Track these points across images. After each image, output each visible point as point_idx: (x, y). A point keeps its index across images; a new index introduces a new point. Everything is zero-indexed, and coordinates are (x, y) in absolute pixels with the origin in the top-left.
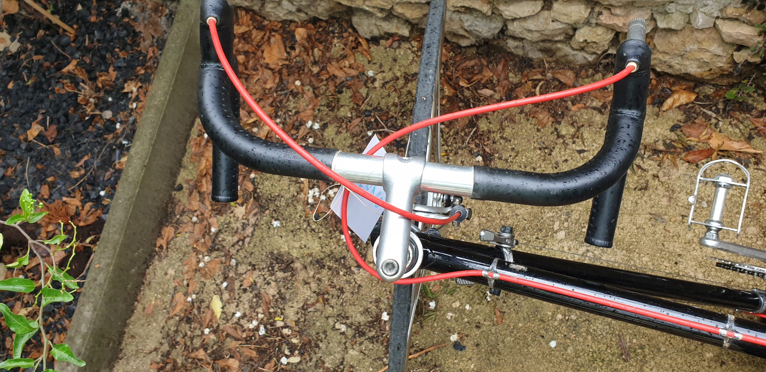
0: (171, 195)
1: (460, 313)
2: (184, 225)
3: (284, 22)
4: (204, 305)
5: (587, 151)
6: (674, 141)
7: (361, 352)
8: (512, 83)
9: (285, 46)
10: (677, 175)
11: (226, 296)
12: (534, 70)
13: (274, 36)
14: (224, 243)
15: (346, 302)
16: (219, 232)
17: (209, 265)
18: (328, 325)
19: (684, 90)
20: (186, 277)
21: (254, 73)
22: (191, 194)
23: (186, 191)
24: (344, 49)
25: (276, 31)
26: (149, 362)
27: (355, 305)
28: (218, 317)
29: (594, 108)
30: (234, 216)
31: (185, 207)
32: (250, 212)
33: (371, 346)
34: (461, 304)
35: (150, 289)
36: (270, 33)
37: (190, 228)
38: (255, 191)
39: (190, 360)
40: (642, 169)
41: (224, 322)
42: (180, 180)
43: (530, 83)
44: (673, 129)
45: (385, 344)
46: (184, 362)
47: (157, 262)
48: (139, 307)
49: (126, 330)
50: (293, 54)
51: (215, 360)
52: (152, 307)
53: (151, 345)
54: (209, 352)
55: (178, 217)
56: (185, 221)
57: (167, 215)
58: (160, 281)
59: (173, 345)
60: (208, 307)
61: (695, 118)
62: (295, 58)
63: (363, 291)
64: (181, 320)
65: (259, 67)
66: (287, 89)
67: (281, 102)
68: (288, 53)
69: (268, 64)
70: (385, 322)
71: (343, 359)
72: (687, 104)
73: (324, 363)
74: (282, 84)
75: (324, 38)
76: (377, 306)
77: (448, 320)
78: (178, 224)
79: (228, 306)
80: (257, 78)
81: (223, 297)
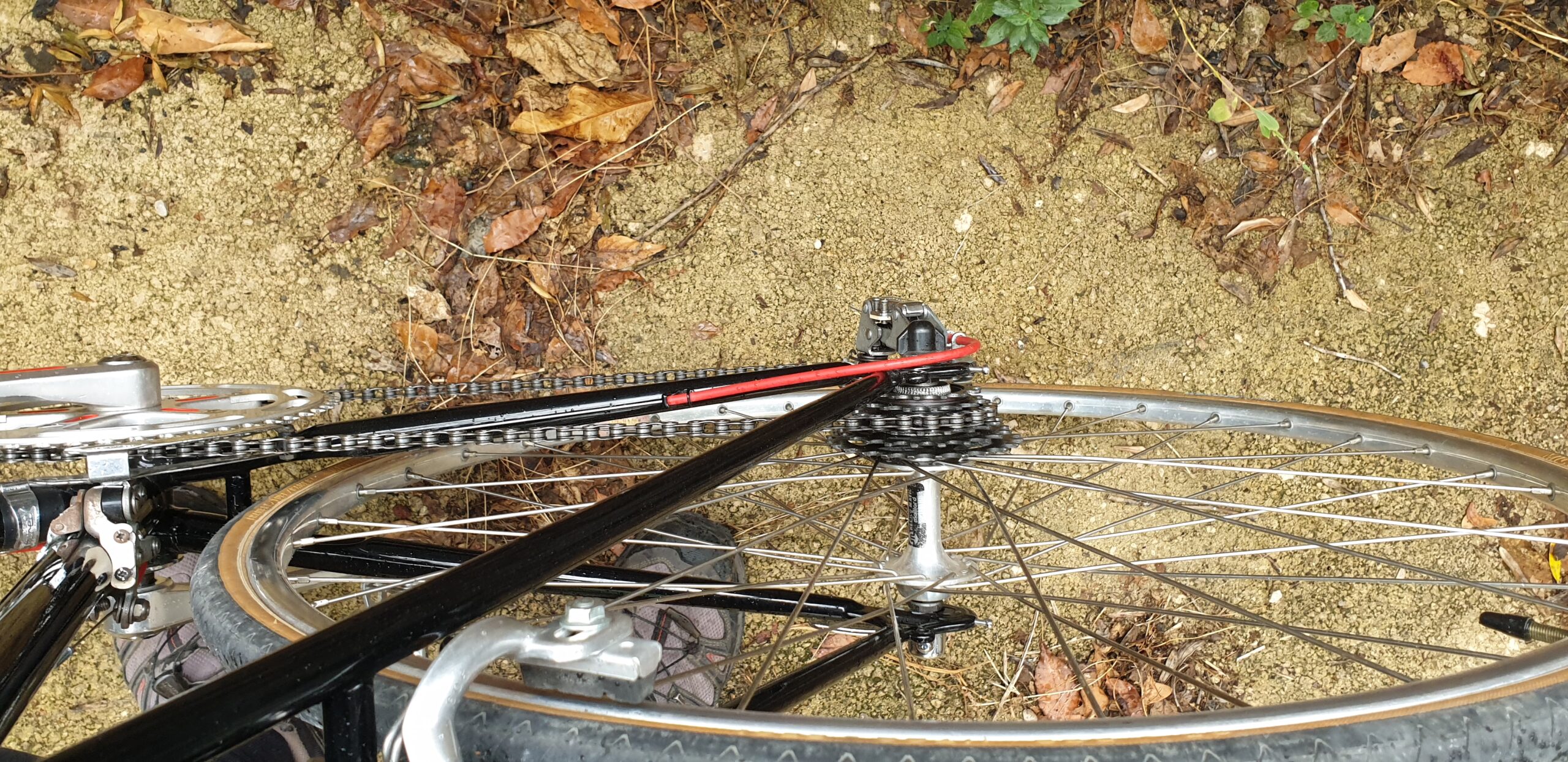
10: (82, 139)
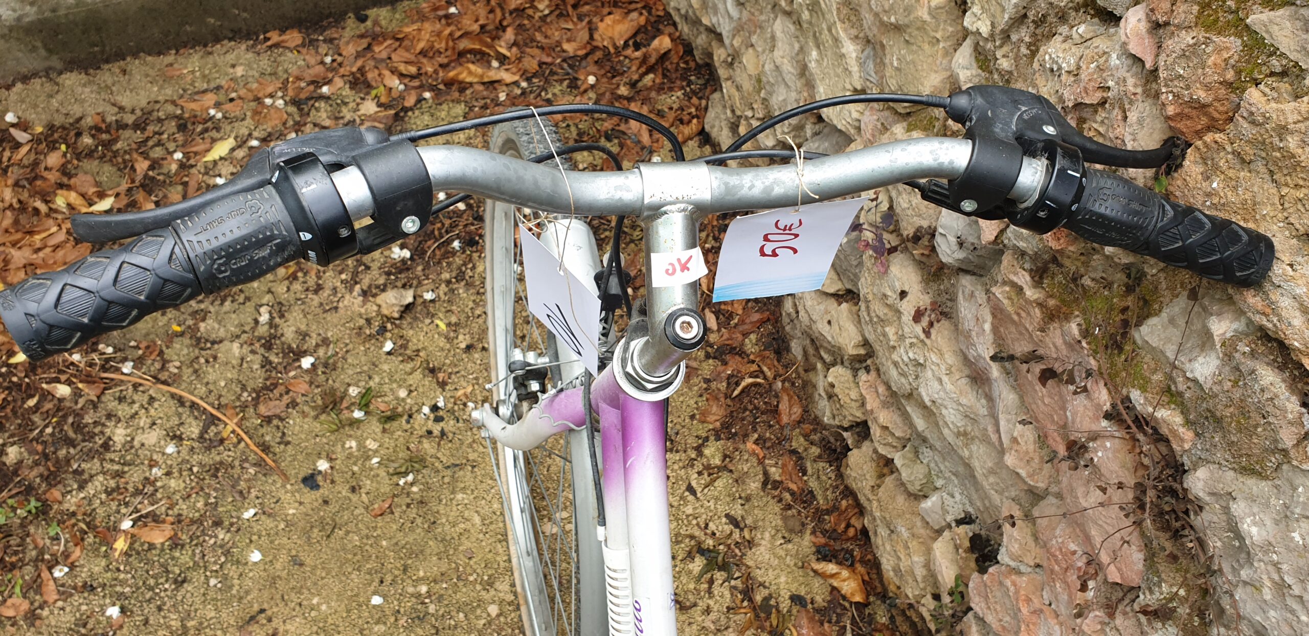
0: (346, 14)
1: (362, 456)
2: (313, 52)
3: (668, 15)
4: (214, 134)
5: (697, 499)
6: (778, 611)
7: (242, 359)
8: (742, 344)
9: (635, 35)
11: (240, 153)
12: (776, 363)
13: (641, 14)
14: (313, 112)
15: (304, 303)
16: (326, 98)
17: (272, 111)
18: (260, 298)
19: (863, 581)
20: (243, 92)
21: (575, 19)
22: (362, 36)
23: (362, 28)
24: (671, 109)
25: (650, 13)
26: (100, 110)
27: (305, 316)
28: (205, 159)
29: (766, 474)
30: (358, 104)
31: (339, 39)
32: (375, 120)
33: (256, 366)
34: (376, 451)
35: (202, 57)
36: (644, 7)
37: (312, 61)
38: (406, 110)
39: (127, 157)
40: (710, 588)
41: (202, 170)
42: (372, 13)
43: (754, 367)
44: (797, 599)
45: (268, 383)
46: (121, 152)
47: (243, 47)
48: (170, 59)
49: (129, 59)
50: (629, 52)
51: (143, 186)
52: (178, 73)
53: (125, 100)
54: (151, 173)
55: (321, 38)
56: (320, 50)
57: (316, 24)
58: (220, 64)
59: (139, 126)
60: (214, 141)
61: (829, 622)
62: (626, 57)
63: (331, 317)
64: (179, 117)
65: (587, 20)
66: (576, 72)
67: (552, 73)
68: (626, 45)
69: (596, 29)
70: (300, 367)
71: (221, 342)
72: (844, 598)
73: (204, 320)
74: (580, 62)
75: (674, 76)
76: (317, 345)
77: (343, 446)
78: (312, 43)
79: (227, 163)
80: (570, 26)
81: (237, 151)
